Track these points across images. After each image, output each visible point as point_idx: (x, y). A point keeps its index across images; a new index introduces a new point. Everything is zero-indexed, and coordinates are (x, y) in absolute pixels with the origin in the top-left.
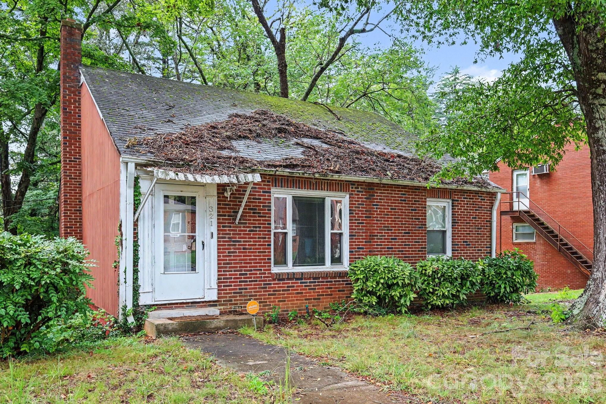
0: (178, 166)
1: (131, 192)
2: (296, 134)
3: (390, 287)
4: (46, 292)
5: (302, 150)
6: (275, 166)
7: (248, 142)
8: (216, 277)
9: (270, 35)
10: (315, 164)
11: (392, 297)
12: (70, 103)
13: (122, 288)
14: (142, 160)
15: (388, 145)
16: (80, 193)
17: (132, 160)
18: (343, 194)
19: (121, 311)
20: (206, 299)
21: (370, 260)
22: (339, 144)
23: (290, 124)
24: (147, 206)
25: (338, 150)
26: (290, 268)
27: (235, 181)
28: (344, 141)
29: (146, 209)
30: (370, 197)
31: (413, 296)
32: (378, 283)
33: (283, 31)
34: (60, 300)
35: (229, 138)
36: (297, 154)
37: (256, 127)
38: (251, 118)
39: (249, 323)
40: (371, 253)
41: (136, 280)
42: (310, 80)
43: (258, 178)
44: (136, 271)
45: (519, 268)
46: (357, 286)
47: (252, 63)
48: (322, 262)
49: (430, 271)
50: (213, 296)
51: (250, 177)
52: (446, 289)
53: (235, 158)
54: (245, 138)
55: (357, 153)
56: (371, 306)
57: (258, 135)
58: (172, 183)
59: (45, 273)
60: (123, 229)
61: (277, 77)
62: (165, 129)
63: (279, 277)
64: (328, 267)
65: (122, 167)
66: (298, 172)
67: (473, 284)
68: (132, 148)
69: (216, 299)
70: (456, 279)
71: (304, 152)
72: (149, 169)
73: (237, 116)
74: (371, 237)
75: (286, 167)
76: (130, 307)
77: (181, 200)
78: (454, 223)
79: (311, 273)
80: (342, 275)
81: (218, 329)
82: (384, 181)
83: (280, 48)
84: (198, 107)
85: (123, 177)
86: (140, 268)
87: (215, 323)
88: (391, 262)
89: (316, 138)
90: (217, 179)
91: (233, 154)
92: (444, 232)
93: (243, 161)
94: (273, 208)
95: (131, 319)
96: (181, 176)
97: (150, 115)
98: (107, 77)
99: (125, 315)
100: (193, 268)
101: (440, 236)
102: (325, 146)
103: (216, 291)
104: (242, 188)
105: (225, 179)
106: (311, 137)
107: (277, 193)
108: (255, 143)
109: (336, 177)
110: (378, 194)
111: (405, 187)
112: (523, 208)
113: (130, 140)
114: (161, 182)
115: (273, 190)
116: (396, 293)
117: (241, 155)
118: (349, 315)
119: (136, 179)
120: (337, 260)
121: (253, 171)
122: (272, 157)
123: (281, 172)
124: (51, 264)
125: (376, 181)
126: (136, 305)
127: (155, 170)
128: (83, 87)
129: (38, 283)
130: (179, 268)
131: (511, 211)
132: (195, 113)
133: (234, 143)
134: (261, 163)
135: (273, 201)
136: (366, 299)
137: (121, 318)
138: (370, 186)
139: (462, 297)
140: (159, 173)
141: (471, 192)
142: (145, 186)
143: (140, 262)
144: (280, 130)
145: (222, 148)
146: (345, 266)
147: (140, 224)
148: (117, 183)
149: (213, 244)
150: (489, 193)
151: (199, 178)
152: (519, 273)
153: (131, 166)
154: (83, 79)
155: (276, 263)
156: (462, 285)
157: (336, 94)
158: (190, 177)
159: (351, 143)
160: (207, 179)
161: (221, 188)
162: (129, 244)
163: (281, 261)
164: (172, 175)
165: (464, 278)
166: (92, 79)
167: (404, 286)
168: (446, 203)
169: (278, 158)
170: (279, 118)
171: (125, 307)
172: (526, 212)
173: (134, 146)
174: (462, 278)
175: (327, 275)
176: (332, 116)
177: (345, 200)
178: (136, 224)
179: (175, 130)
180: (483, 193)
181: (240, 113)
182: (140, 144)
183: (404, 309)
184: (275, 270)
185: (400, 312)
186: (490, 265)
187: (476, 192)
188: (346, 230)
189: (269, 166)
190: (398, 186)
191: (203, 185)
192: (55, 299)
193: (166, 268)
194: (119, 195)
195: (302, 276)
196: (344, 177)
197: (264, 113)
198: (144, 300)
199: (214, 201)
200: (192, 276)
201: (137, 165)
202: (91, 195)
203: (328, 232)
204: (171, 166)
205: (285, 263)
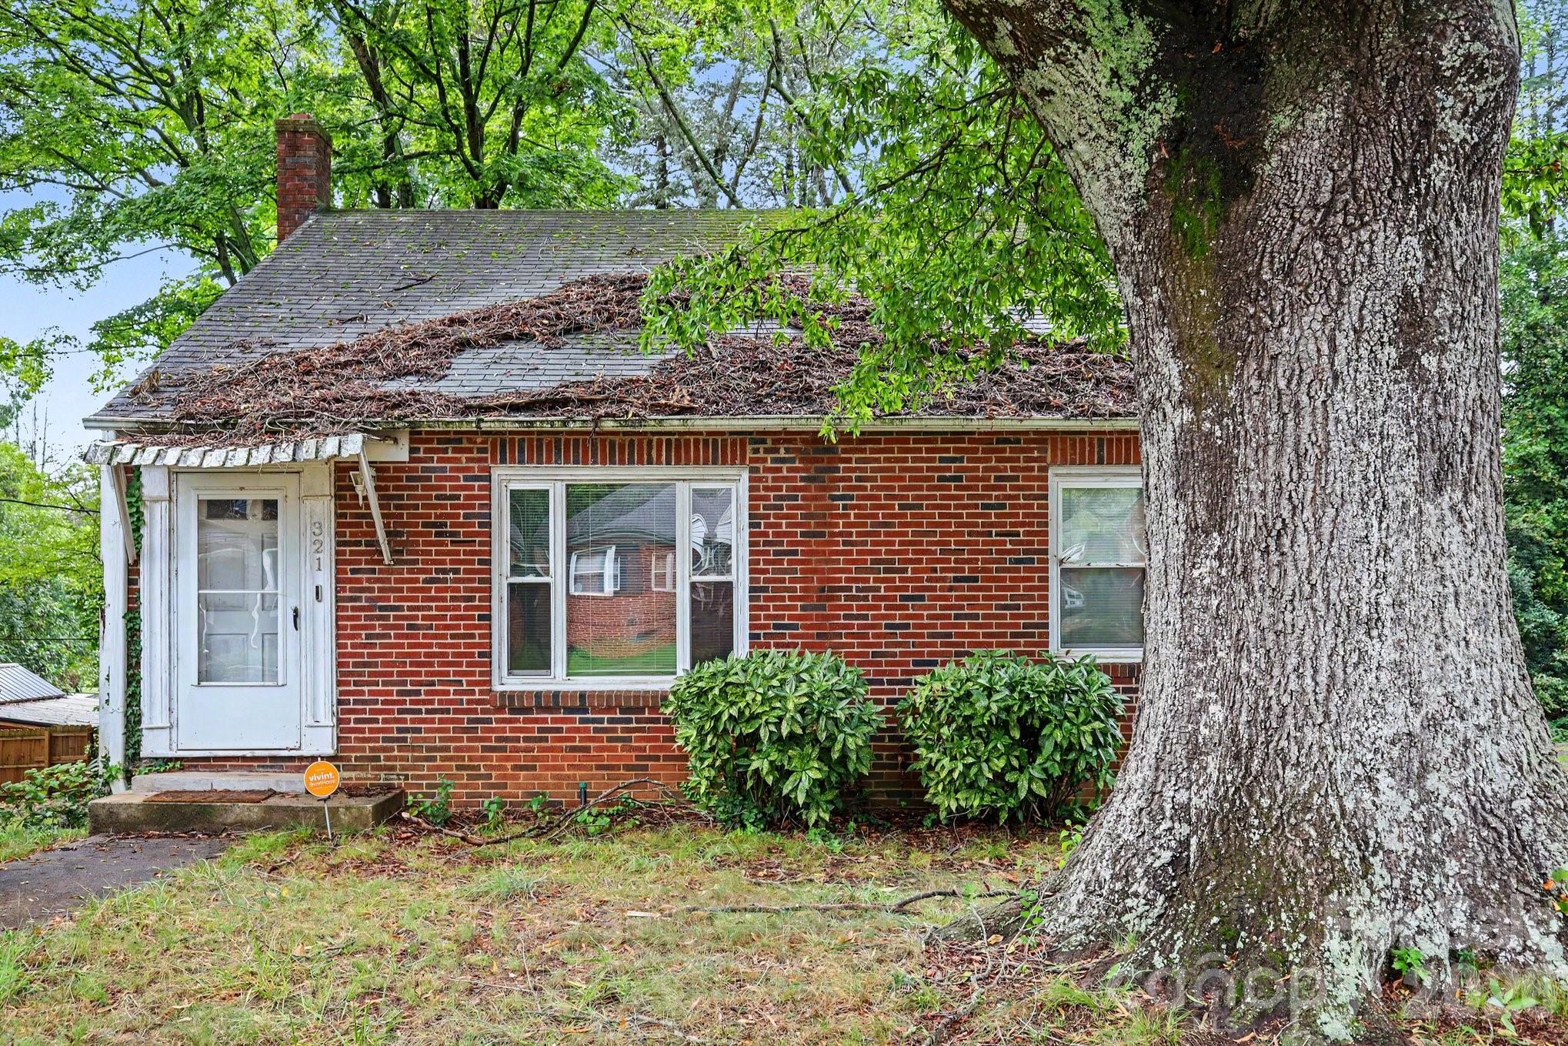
1: (114, 497)
7: (516, 349)
8: (333, 698)
18: (723, 471)
20: (303, 751)
24: (160, 526)
26: (558, 679)
30: (821, 477)
35: (463, 345)
36: (639, 366)
40: (826, 641)
41: (134, 698)
44: (133, 679)
48: (669, 664)
50: (322, 744)
53: (388, 398)
54: (521, 339)
60: (106, 582)
63: (513, 704)
66: (549, 420)
69: (332, 751)
71: (667, 361)
73: (591, 280)
74: (824, 594)
76: (119, 759)
86: (144, 670)
93: (404, 401)
95: (118, 789)
100: (271, 675)
103: (332, 733)
107: (510, 479)
109: (673, 423)
110: (849, 467)
111: (957, 436)
115: (499, 472)
126: (132, 756)
134: (454, 403)
135: (501, 501)
138: (817, 446)
142: (154, 480)
143: (143, 658)
147: (143, 569)
149: (322, 616)
153: (107, 438)
155: (517, 663)
161: (345, 474)
162: (114, 615)
163: (534, 659)
171: (107, 759)
173: (154, 391)
177: (739, 489)
178: (133, 569)
182: (177, 383)
184: (508, 682)
188: (740, 573)
193: (203, 673)
195: (582, 703)
196: (700, 423)
198: (151, 746)
199: (324, 509)
200: (270, 691)
205: (542, 662)
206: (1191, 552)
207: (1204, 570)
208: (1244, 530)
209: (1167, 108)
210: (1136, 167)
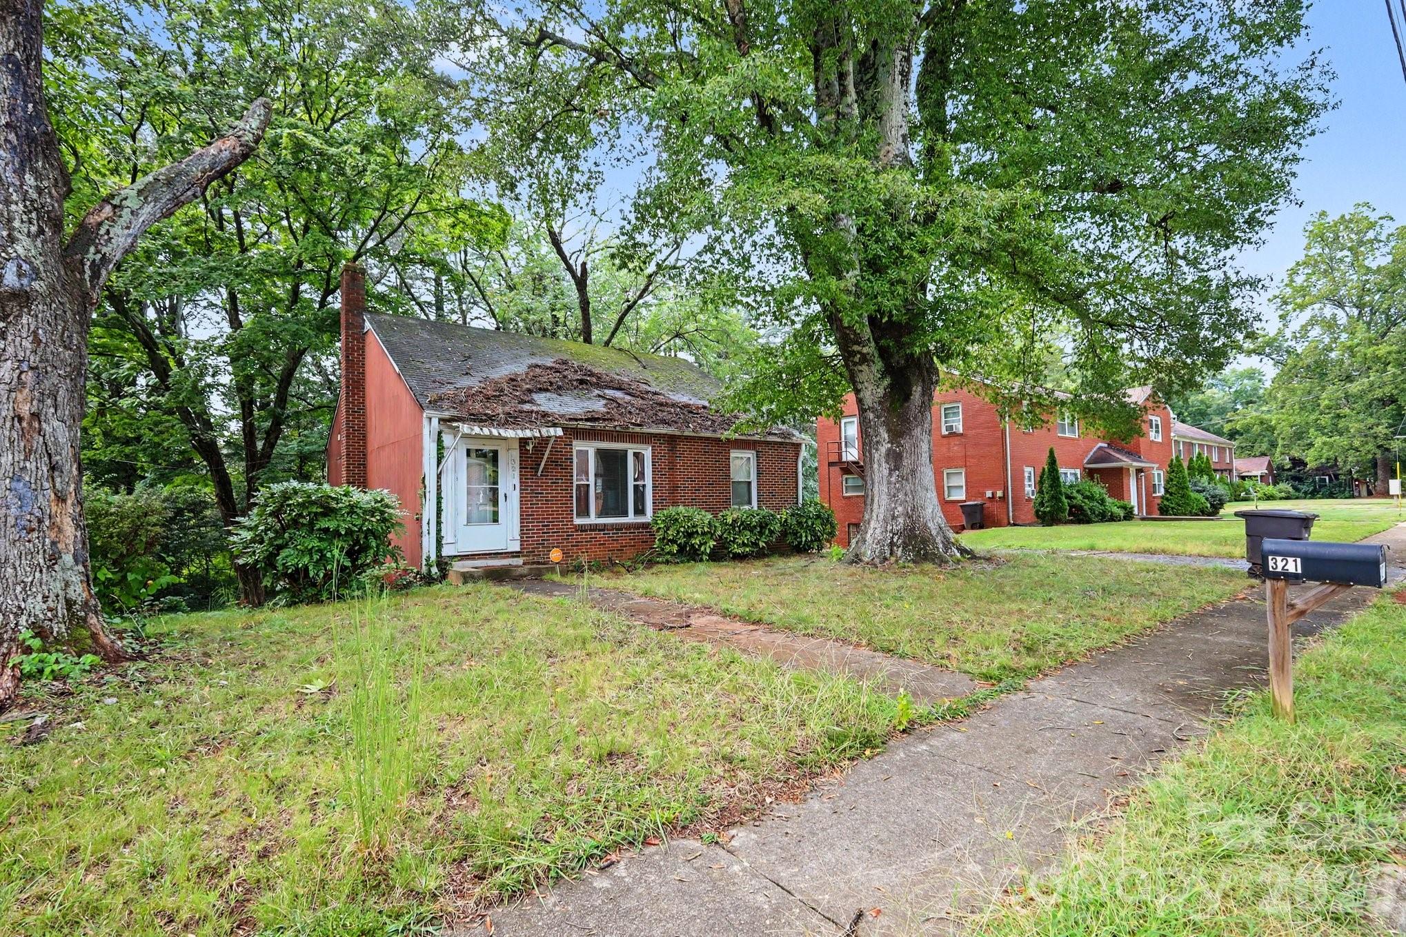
0: (481, 421)
1: (434, 446)
2: (598, 386)
3: (690, 535)
4: (366, 537)
5: (604, 402)
6: (576, 420)
7: (548, 394)
8: (518, 529)
9: (569, 268)
10: (617, 416)
11: (693, 545)
12: (353, 350)
13: (425, 539)
14: (446, 414)
15: (695, 395)
16: (365, 446)
17: (436, 416)
18: (644, 446)
19: (424, 562)
20: (509, 550)
21: (672, 510)
22: (642, 395)
23: (592, 374)
24: (451, 460)
25: (641, 401)
26: (593, 519)
27: (538, 435)
28: (648, 392)
29: (448, 462)
30: (672, 450)
31: (712, 543)
32: (678, 532)
33: (584, 265)
34: (378, 546)
35: (530, 391)
36: (599, 406)
37: (556, 378)
38: (551, 368)
39: (552, 570)
40: (675, 504)
41: (439, 531)
42: (616, 317)
43: (560, 432)
44: (439, 523)
45: (818, 517)
46: (659, 536)
47: (550, 296)
48: (625, 514)
49: (730, 521)
50: (516, 547)
51: (552, 431)
52: (747, 537)
53: (537, 413)
54: (547, 390)
55: (661, 404)
56: (673, 555)
57: (560, 388)
58: (477, 437)
59: (366, 520)
60: (427, 482)
61: (578, 312)
62: (465, 382)
63: (582, 528)
64: (631, 518)
65: (425, 422)
66: (599, 425)
67: (772, 532)
68: (435, 403)
69: (518, 549)
70: (755, 527)
71: (606, 405)
72: (455, 424)
73: (537, 366)
74: (674, 489)
75: (587, 420)
76: (433, 558)
77: (481, 454)
78: (759, 474)
79: (612, 525)
80: (645, 526)
81: (522, 576)
82: (686, 433)
83: (581, 283)
84: (495, 357)
85: (426, 431)
86: (443, 519)
87: (520, 571)
88: (691, 510)
89: (619, 389)
90: (521, 434)
91: (535, 408)
92: (749, 483)
93: (545, 415)
94: (575, 460)
95: (434, 570)
96: (486, 431)
97: (447, 367)
98: (395, 324)
99: (429, 565)
100: (496, 520)
101: (745, 486)
102: (628, 398)
103: (518, 543)
104: (544, 441)
105: (528, 434)
106: (614, 389)
107: (578, 445)
108: (554, 396)
109: (637, 429)
110: (681, 446)
111: (708, 439)
112: (850, 458)
113: (432, 395)
114: (465, 436)
115: (574, 443)
116: (696, 541)
117: (542, 409)
118: (651, 564)
119: (440, 433)
120: (640, 511)
121: (555, 425)
122: (573, 410)
123: (581, 425)
124: (372, 512)
125: (678, 433)
126: (439, 556)
127: (460, 424)
128: (370, 334)
129: (360, 529)
130: (482, 521)
131: (840, 462)
132: (493, 364)
133: (535, 396)
134: (562, 416)
135: (574, 453)
136: (668, 548)
137: (424, 570)
138: (672, 439)
139: (761, 544)
140: (465, 428)
141: (775, 443)
142: (448, 439)
143: (443, 514)
144: (582, 382)
145: (523, 402)
146: (648, 517)
147: (443, 477)
148: (419, 437)
149: (515, 497)
150: (793, 444)
151: (502, 432)
152: (819, 521)
153: (435, 421)
154: (368, 325)
155: (578, 515)
156: (761, 533)
157: (646, 332)
158: (495, 432)
159: (655, 393)
160: (509, 433)
161: (523, 442)
162: (432, 496)
163: (584, 512)
164: (477, 430)
165: (763, 525)
166: (379, 326)
167: (704, 534)
168: (750, 454)
169: (579, 411)
170: (581, 368)
171: (429, 557)
172: (854, 463)
173: (436, 401)
174: (761, 527)
175: (629, 526)
176: (637, 364)
177: (647, 452)
178: (439, 477)
179: (473, 382)
180: (787, 444)
181: (540, 363)
182: (441, 399)
183: (705, 557)
184: (578, 521)
185: (701, 560)
186: (793, 515)
187: (781, 443)
188: (648, 481)
189: (570, 419)
190: (701, 438)
191: (505, 439)
192: (374, 544)
193: (469, 521)
194: (422, 448)
195: (604, 528)
196: (645, 430)
197: (565, 363)
198: (446, 551)
199: (516, 454)
200: (495, 527)
201: (440, 420)
202: (381, 448)
203: (631, 484)
204: (474, 421)
205: (587, 514)
206: (890, 475)
207: (893, 479)
208: (905, 471)
209: (887, 382)
210: (881, 391)
